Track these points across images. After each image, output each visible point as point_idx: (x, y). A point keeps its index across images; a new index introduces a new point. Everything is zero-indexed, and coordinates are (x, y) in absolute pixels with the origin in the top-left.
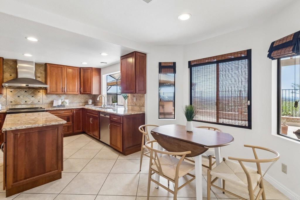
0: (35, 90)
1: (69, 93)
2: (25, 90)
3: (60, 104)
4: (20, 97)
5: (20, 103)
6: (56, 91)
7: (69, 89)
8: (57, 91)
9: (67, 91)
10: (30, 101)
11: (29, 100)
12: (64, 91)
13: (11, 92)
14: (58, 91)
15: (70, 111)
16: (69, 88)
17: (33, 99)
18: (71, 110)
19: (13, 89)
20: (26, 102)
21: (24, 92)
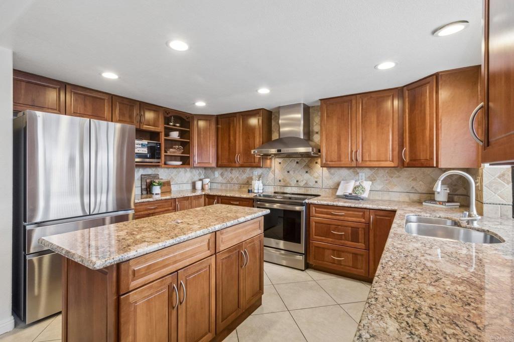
0: (310, 158)
1: (368, 164)
2: (297, 160)
3: (350, 191)
4: (290, 172)
5: (290, 184)
6: (338, 161)
7: (370, 155)
8: (340, 161)
9: (362, 160)
10: (302, 181)
11: (302, 179)
12: (357, 160)
13: (280, 163)
14: (343, 159)
15: (361, 214)
16: (370, 151)
17: (307, 176)
18: (364, 212)
19: (282, 159)
20: (297, 181)
21: (296, 162)
